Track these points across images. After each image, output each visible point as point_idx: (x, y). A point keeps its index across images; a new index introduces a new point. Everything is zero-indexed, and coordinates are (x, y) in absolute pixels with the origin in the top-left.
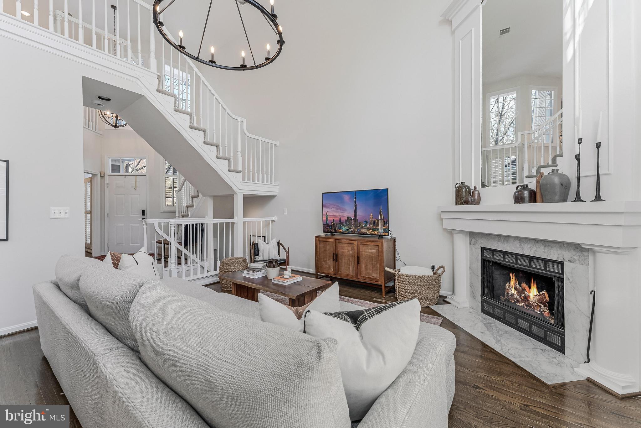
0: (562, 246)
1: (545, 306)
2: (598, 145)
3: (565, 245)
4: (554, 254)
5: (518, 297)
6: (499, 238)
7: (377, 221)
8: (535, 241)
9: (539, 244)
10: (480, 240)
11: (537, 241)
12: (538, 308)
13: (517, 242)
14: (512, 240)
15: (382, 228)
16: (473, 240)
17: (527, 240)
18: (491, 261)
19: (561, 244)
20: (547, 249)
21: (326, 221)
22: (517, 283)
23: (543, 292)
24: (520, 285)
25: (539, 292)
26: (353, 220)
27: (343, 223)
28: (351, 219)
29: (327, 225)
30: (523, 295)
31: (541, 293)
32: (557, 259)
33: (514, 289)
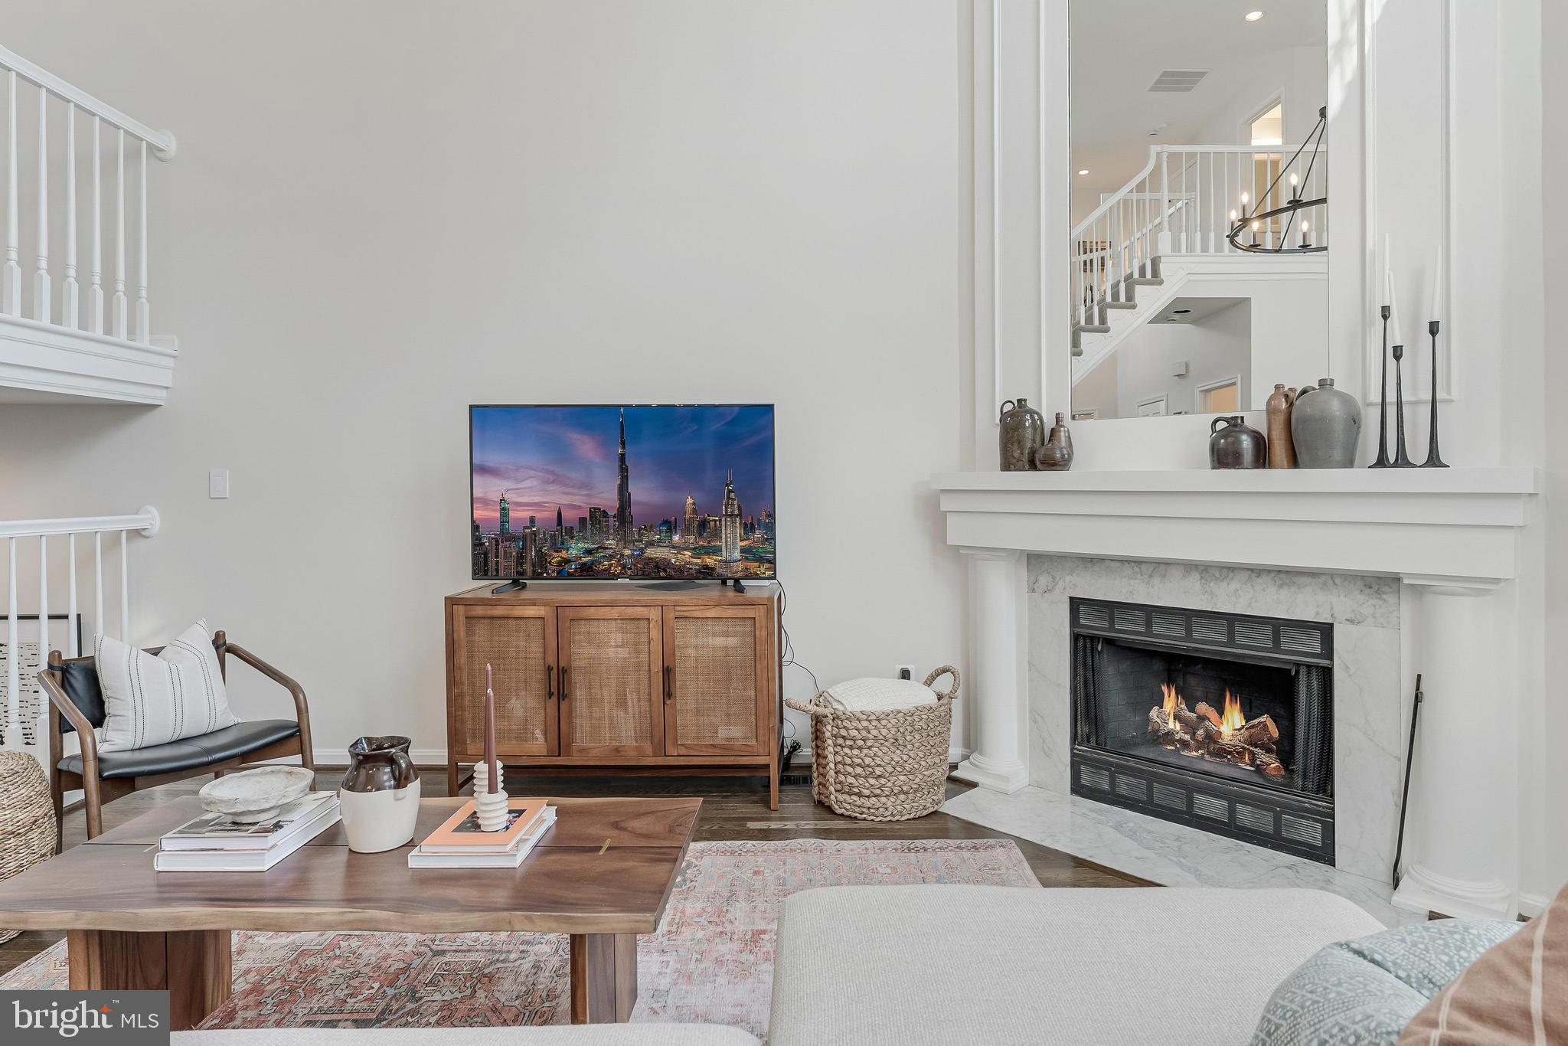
0: (1330, 582)
1: (1269, 751)
2: (1434, 329)
3: (1338, 580)
4: (1304, 606)
5: (1187, 737)
6: (1137, 569)
7: (712, 523)
8: (1250, 572)
9: (1265, 578)
10: (1068, 579)
11: (1257, 571)
12: (1247, 758)
13: (1195, 577)
14: (1176, 573)
15: (734, 544)
16: (1044, 580)
17: (1225, 571)
18: (1099, 638)
19: (1323, 578)
20: (1284, 592)
21: (503, 523)
22: (1183, 706)
23: (1262, 719)
24: (1192, 709)
25: (1248, 719)
26: (611, 519)
27: (572, 528)
28: (605, 514)
29: (505, 536)
30: (1200, 732)
31: (1256, 721)
32: (1315, 617)
33: (1175, 719)
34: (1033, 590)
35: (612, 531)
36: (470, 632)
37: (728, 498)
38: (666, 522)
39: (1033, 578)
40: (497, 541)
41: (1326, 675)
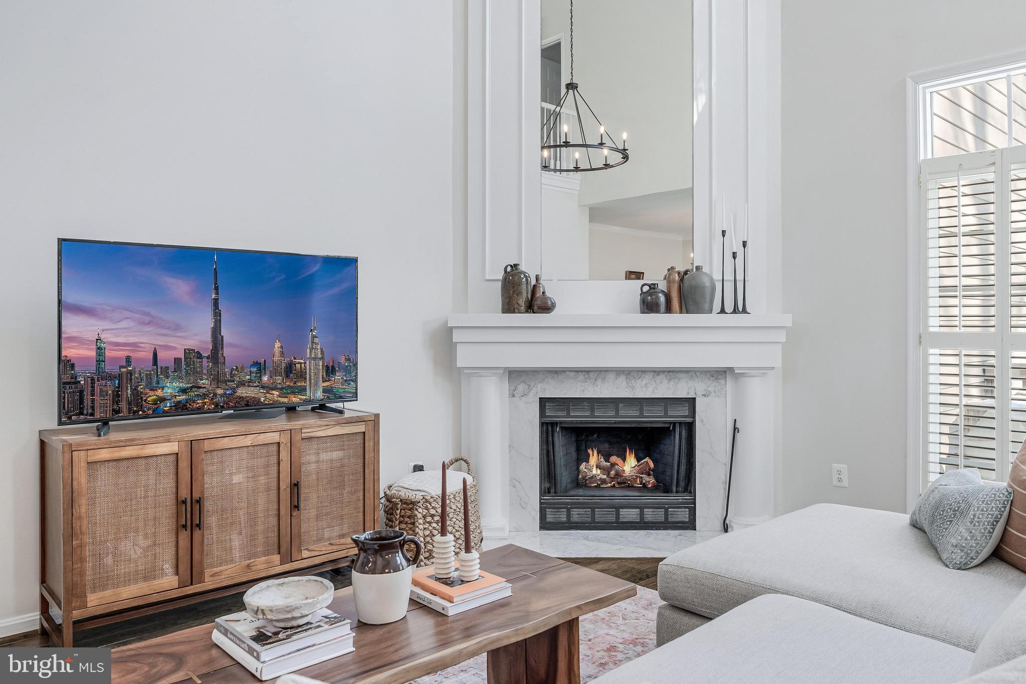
0: (694, 375)
1: (649, 475)
3: (698, 374)
4: (681, 390)
5: (605, 477)
6: (587, 376)
7: (298, 366)
8: (653, 373)
9: (662, 376)
10: (539, 386)
11: (657, 372)
12: (638, 481)
13: (622, 378)
14: (611, 376)
16: (521, 388)
17: (640, 373)
18: (557, 423)
19: (691, 373)
20: (672, 383)
21: (99, 361)
22: (602, 460)
23: (646, 460)
24: (607, 460)
25: (638, 461)
26: (205, 360)
27: (167, 368)
28: (199, 355)
29: (101, 375)
30: (613, 472)
31: (643, 461)
32: (687, 396)
33: (597, 468)
34: (513, 396)
35: (205, 371)
36: (91, 477)
37: (313, 342)
38: (256, 364)
39: (513, 388)
40: (93, 379)
41: (690, 427)
